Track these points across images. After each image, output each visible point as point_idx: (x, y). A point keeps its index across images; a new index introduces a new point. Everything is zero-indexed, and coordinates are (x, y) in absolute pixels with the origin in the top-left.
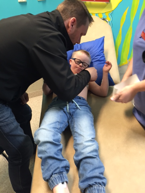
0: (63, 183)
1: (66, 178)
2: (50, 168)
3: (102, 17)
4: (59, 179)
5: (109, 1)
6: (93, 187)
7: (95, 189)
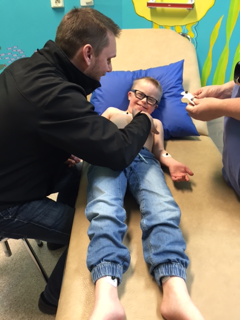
0: (113, 278)
1: (120, 273)
2: (101, 251)
3: (181, 32)
4: (109, 269)
5: (191, 6)
6: (172, 264)
7: (175, 267)
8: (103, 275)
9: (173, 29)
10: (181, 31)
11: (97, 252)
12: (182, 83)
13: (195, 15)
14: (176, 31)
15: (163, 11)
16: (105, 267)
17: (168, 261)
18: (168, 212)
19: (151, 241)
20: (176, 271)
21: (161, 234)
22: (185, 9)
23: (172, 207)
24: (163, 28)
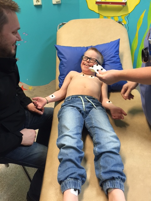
0: (75, 190)
1: (80, 186)
2: (67, 171)
4: (73, 184)
5: (125, 4)
6: (115, 180)
7: (117, 182)
8: (68, 188)
9: (112, 19)
10: (118, 20)
11: (64, 171)
12: (119, 54)
13: (127, 9)
14: (114, 20)
15: (106, 7)
16: (70, 182)
17: (112, 178)
18: (112, 143)
19: (100, 163)
20: (117, 185)
21: (107, 158)
22: (121, 6)
23: (115, 140)
24: (106, 18)
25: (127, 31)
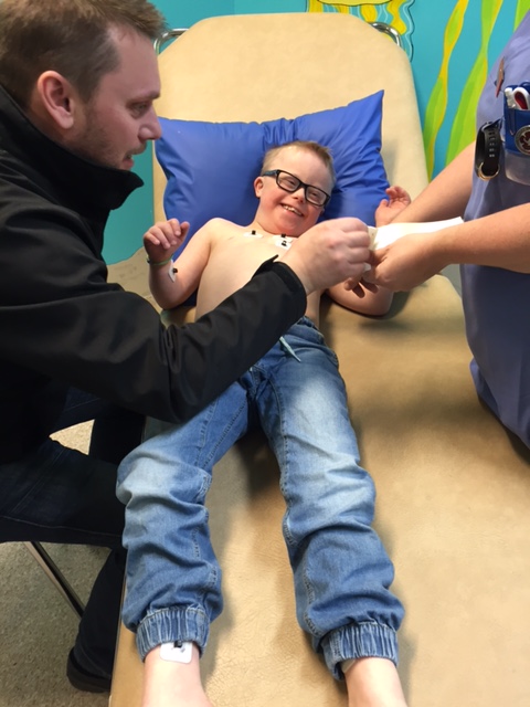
2: (147, 585)
6: (359, 627)
7: (367, 634)
9: (355, 14)
10: (375, 18)
14: (363, 19)
16: (154, 625)
18: (343, 494)
20: (368, 644)
21: (328, 552)
25: (408, 58)
